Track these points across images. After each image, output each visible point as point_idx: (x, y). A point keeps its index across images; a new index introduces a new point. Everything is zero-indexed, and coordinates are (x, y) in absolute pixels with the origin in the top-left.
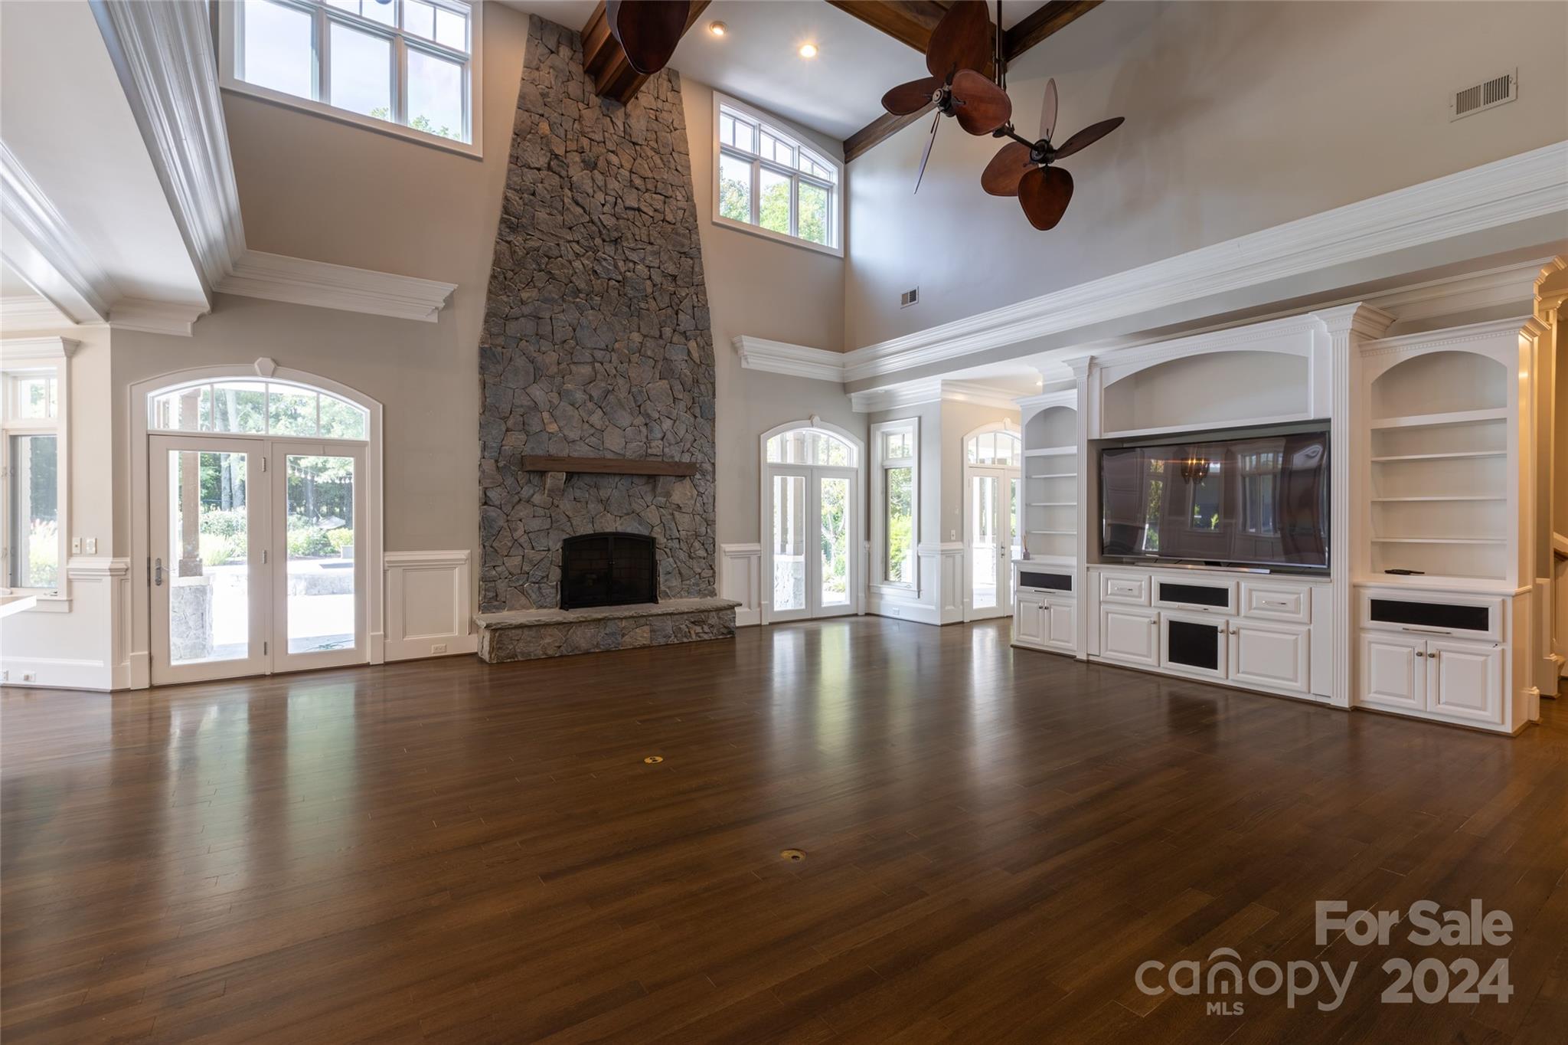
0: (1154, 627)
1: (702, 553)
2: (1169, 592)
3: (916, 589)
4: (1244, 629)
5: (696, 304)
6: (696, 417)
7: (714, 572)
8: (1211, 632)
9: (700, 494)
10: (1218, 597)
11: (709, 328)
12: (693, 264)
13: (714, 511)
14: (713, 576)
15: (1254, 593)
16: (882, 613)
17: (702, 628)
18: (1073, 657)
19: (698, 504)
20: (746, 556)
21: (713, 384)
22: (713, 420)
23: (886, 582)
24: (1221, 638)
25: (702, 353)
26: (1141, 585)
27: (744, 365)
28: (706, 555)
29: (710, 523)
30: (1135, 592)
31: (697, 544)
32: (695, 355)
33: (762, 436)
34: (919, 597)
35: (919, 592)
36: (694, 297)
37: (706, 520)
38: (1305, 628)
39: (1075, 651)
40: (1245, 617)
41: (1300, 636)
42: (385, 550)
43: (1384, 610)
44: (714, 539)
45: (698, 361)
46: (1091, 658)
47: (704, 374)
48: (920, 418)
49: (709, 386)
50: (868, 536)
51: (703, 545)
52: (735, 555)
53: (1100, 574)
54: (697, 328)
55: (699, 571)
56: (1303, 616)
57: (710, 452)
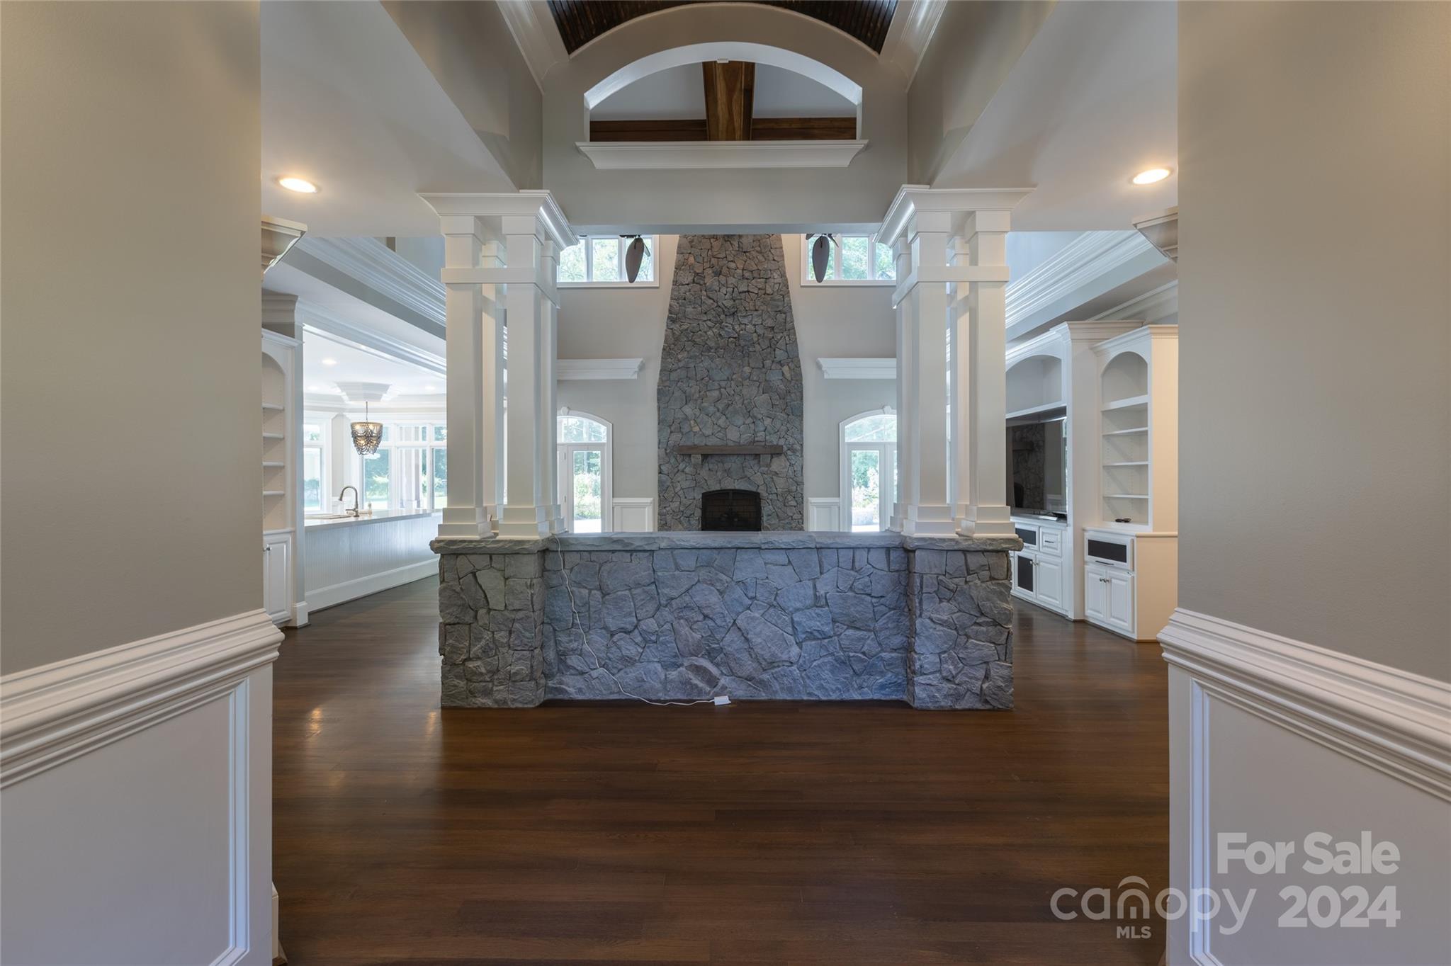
1: (793, 503)
5: (788, 342)
6: (788, 415)
7: (803, 516)
9: (791, 465)
11: (798, 357)
12: (786, 317)
13: (802, 475)
14: (802, 519)
19: (790, 471)
20: (828, 505)
21: (801, 393)
22: (801, 416)
25: (793, 373)
27: (826, 376)
28: (796, 504)
29: (800, 483)
31: (789, 498)
32: (788, 375)
33: (840, 423)
36: (787, 338)
37: (796, 482)
42: (613, 497)
44: (802, 494)
45: (790, 379)
47: (794, 386)
49: (798, 394)
51: (794, 497)
52: (818, 506)
54: (788, 357)
55: (791, 515)
57: (799, 436)
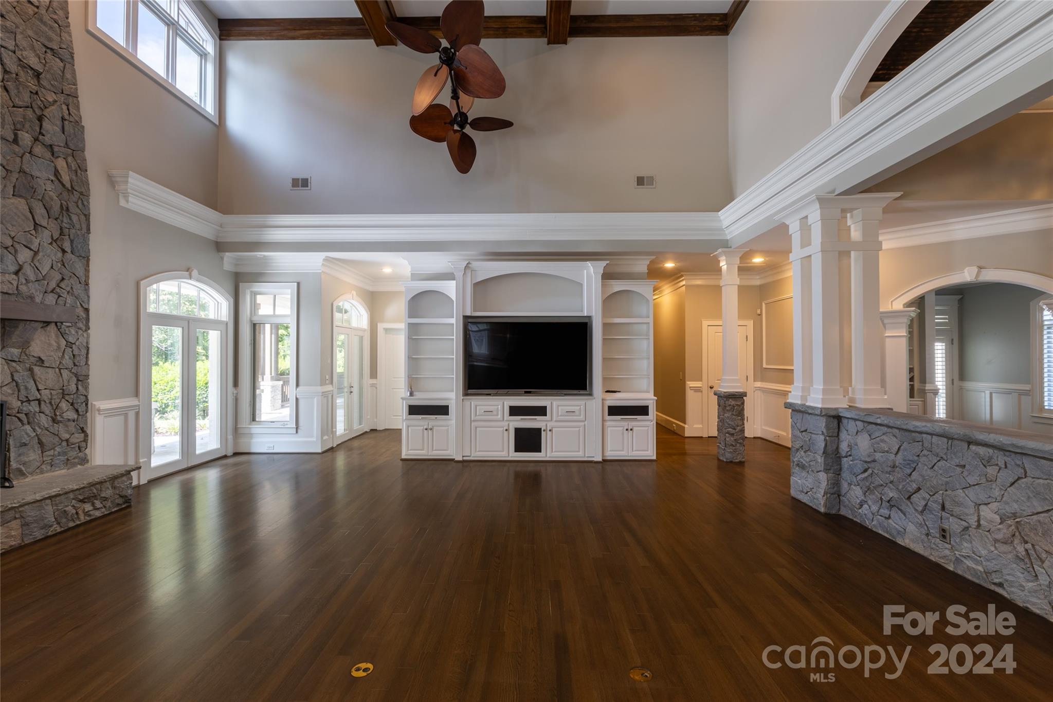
0: (506, 433)
1: (71, 415)
2: (515, 411)
3: (294, 426)
4: (555, 427)
5: (67, 117)
6: (64, 251)
7: (86, 436)
8: (538, 432)
9: (70, 345)
10: (541, 411)
11: (83, 150)
12: (64, 68)
13: (87, 364)
14: (85, 441)
15: (560, 407)
16: (253, 450)
17: (93, 504)
18: (453, 460)
19: (66, 357)
20: (123, 412)
21: (87, 217)
22: (87, 259)
23: (254, 423)
24: (543, 433)
25: (74, 177)
26: (498, 408)
27: (123, 203)
28: (76, 416)
29: (82, 379)
30: (495, 413)
31: (64, 405)
32: (66, 178)
33: (142, 282)
34: (297, 432)
35: (297, 428)
36: (64, 107)
37: (76, 375)
38: (583, 424)
39: (452, 456)
40: (556, 421)
41: (581, 428)
43: (614, 411)
44: (86, 396)
45: (68, 185)
46: (465, 458)
47: (76, 203)
48: (298, 284)
49: (83, 217)
50: (236, 384)
51: (72, 404)
52: (112, 413)
53: (471, 403)
54: (67, 145)
55: (67, 436)
56: (582, 417)
57: (83, 295)
